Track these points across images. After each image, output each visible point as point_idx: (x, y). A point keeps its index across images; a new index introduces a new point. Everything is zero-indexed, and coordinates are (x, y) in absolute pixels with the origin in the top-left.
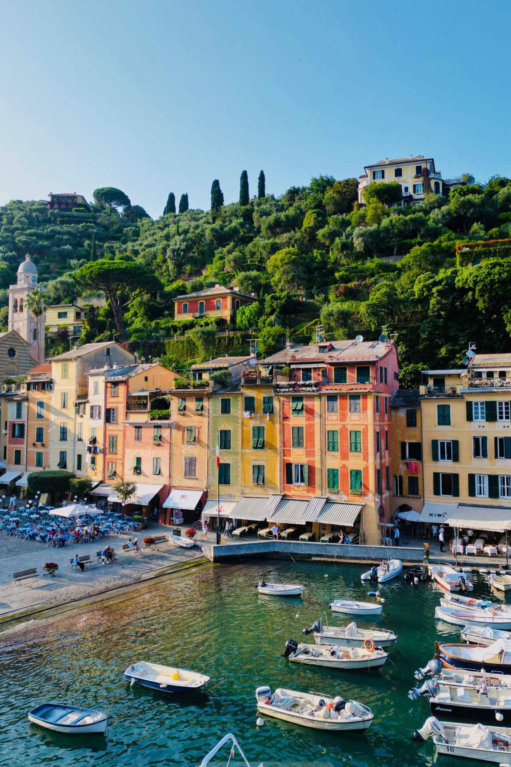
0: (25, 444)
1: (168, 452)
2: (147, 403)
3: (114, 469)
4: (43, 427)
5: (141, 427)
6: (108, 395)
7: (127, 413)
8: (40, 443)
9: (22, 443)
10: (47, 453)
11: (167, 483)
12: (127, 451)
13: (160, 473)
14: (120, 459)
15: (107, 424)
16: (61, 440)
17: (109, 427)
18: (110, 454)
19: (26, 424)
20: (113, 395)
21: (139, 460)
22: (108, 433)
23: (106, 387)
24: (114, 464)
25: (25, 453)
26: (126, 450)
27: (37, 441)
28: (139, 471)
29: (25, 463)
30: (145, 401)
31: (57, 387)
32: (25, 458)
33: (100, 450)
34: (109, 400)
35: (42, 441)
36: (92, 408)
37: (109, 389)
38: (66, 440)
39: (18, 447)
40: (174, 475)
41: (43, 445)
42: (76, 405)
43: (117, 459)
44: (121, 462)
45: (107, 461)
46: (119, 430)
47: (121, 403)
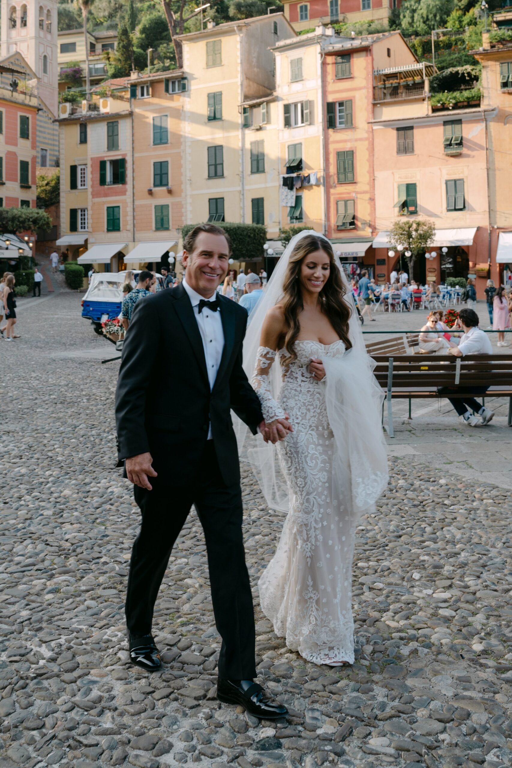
0: (129, 192)
1: (484, 165)
2: (423, 83)
3: (350, 212)
4: (169, 159)
5: (411, 128)
6: (330, 77)
7: (374, 105)
8: (164, 188)
9: (124, 193)
10: (180, 206)
11: (485, 223)
12: (380, 175)
13: (464, 207)
14: (365, 192)
15: (331, 131)
16: (210, 177)
17: (334, 135)
18: (340, 182)
19: (129, 159)
20: (340, 76)
21: (411, 189)
22: (332, 148)
23: (324, 64)
24: (350, 204)
25: (130, 209)
26: (376, 174)
27: (155, 186)
28: (412, 209)
29: (130, 227)
30: (417, 79)
31: (193, 86)
32: (130, 218)
33: (318, 180)
34: (330, 87)
35: (167, 185)
36: (287, 108)
37: (330, 69)
38: (222, 176)
39: (112, 200)
40: (499, 207)
41: (170, 192)
42: (245, 110)
43: (357, 193)
44: (367, 196)
45: (332, 198)
46: (361, 140)
47: (360, 89)
